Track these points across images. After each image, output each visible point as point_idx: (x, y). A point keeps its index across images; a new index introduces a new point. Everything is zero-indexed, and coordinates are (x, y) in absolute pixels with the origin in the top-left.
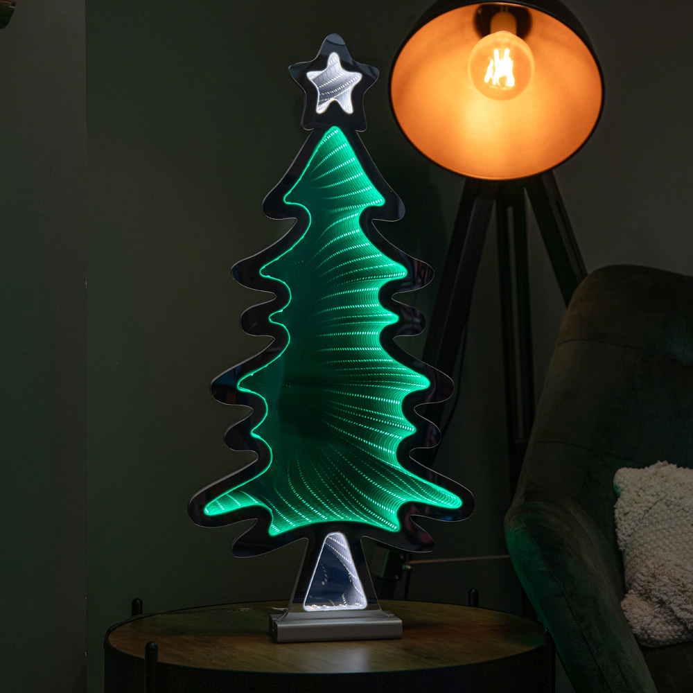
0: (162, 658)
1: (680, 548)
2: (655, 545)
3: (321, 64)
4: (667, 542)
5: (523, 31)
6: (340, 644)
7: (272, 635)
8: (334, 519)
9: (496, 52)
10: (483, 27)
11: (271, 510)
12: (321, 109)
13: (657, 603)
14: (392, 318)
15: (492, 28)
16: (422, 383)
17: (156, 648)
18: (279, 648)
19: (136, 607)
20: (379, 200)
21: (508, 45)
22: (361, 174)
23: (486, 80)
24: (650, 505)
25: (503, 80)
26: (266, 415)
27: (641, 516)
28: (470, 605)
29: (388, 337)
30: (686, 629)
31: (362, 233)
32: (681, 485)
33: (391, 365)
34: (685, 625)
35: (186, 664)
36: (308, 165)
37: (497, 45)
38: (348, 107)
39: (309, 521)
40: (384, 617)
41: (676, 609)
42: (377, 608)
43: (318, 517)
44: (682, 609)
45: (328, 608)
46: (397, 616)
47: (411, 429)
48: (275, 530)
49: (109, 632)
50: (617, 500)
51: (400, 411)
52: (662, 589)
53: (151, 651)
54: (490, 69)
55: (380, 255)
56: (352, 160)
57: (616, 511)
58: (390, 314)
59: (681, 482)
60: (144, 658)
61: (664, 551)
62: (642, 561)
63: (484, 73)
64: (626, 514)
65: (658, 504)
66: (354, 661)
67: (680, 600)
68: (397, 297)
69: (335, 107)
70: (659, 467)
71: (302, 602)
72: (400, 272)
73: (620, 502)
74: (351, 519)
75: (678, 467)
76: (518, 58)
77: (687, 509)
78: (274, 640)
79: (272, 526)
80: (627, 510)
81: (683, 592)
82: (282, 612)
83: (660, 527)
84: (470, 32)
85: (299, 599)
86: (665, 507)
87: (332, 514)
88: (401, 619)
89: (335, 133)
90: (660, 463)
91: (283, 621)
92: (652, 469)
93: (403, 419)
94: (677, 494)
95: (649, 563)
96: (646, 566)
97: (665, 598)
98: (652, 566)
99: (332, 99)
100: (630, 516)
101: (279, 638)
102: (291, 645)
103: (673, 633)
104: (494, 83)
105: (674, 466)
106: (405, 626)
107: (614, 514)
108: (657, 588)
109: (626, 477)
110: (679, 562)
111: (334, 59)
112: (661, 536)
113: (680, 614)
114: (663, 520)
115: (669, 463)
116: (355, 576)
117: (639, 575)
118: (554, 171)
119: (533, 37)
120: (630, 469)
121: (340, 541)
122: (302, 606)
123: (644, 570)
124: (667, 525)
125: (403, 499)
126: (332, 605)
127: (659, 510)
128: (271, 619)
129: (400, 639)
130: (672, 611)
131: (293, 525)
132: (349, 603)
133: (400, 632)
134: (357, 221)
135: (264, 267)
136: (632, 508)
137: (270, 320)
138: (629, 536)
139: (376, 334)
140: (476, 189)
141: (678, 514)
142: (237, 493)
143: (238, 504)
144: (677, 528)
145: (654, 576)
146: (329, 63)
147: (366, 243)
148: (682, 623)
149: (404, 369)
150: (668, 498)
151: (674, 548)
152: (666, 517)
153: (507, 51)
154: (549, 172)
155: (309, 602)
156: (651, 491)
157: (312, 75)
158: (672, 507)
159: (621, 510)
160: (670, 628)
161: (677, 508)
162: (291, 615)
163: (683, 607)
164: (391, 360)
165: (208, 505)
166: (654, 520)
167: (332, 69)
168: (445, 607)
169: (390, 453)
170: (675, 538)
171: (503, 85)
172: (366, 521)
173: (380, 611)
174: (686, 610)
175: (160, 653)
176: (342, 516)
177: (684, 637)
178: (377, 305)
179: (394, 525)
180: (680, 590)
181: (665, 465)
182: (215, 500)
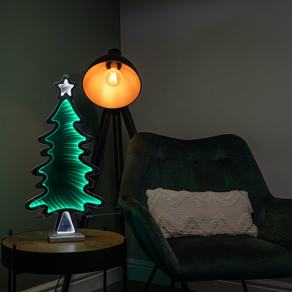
0: (18, 248)
1: (167, 212)
2: (160, 212)
3: (63, 82)
4: (163, 210)
5: (119, 68)
6: (67, 243)
7: (48, 241)
8: (66, 208)
9: (112, 73)
10: (108, 67)
11: (48, 206)
12: (62, 94)
13: (162, 228)
14: (82, 152)
15: (111, 67)
16: (90, 169)
17: (16, 246)
18: (50, 244)
19: (11, 233)
20: (78, 119)
21: (115, 72)
22: (73, 112)
23: (109, 81)
24: (158, 200)
25: (114, 81)
26: (47, 179)
27: (155, 203)
28: (104, 230)
29: (81, 157)
30: (171, 234)
31: (74, 128)
32: (166, 194)
33: (82, 164)
34: (170, 234)
35: (24, 250)
36: (59, 110)
37: (112, 72)
38: (70, 94)
39: (59, 208)
40: (80, 235)
41: (168, 229)
42: (78, 232)
43: (61, 207)
44: (169, 229)
45: (64, 233)
46: (83, 234)
47: (87, 182)
48: (49, 211)
49: (3, 240)
50: (147, 199)
51: (84, 177)
52: (164, 224)
53: (15, 246)
54: (110, 78)
55: (78, 134)
56: (71, 108)
57: (148, 202)
58: (81, 150)
59: (166, 193)
60: (12, 248)
61: (163, 213)
62: (157, 216)
63: (109, 79)
64: (151, 203)
65: (160, 200)
66: (71, 248)
67: (169, 227)
68: (84, 146)
69: (66, 94)
70: (159, 189)
71: (57, 231)
72: (84, 139)
73: (149, 199)
74: (70, 208)
75: (164, 189)
76: (118, 75)
77: (168, 201)
78: (49, 242)
79: (49, 210)
80: (151, 202)
81: (170, 224)
82: (52, 234)
83: (161, 206)
84: (105, 68)
85: (56, 230)
86: (162, 201)
87: (65, 206)
88: (84, 235)
89: (66, 101)
90: (159, 188)
91: (52, 236)
92: (157, 190)
93: (85, 179)
94: (165, 197)
95: (159, 216)
96: (158, 218)
97: (165, 226)
98: (160, 218)
99: (65, 92)
100: (152, 203)
101: (51, 241)
102: (53, 244)
103: (167, 236)
104: (111, 82)
105: (163, 189)
106: (85, 237)
107: (147, 203)
108: (162, 223)
109: (149, 192)
110: (167, 216)
111: (66, 81)
112: (162, 209)
113: (169, 230)
114: (162, 204)
115: (162, 188)
116: (71, 223)
117: (157, 220)
118: (128, 106)
119: (122, 69)
120: (150, 190)
121: (68, 214)
122: (57, 232)
123: (158, 219)
124: (163, 206)
125: (85, 202)
126: (65, 232)
127: (160, 202)
128: (48, 236)
129: (84, 241)
130: (167, 230)
131: (54, 210)
132: (70, 231)
133: (84, 239)
134: (72, 125)
135: (46, 138)
136: (152, 201)
137: (48, 153)
138: (152, 209)
139: (77, 156)
140: (107, 111)
141: (166, 202)
142: (39, 201)
143: (39, 204)
144: (166, 206)
145: (161, 220)
146: (65, 82)
147: (75, 131)
148: (169, 233)
149: (85, 165)
150: (163, 198)
151: (166, 212)
152: (162, 203)
153: (115, 73)
154: (127, 106)
155: (59, 231)
156: (158, 196)
157: (60, 85)
158: (164, 200)
159: (149, 202)
160: (166, 234)
161: (165, 201)
162: (54, 235)
163: (170, 228)
164: (82, 163)
165: (31, 204)
166: (159, 204)
167: (66, 83)
168: (97, 231)
169: (82, 189)
170: (165, 209)
171: (114, 83)
172: (75, 208)
173: (78, 233)
174: (171, 229)
175: (17, 247)
176: (68, 207)
177: (170, 237)
178: (78, 148)
179: (82, 209)
180: (168, 224)
181: (160, 189)
182: (33, 203)
